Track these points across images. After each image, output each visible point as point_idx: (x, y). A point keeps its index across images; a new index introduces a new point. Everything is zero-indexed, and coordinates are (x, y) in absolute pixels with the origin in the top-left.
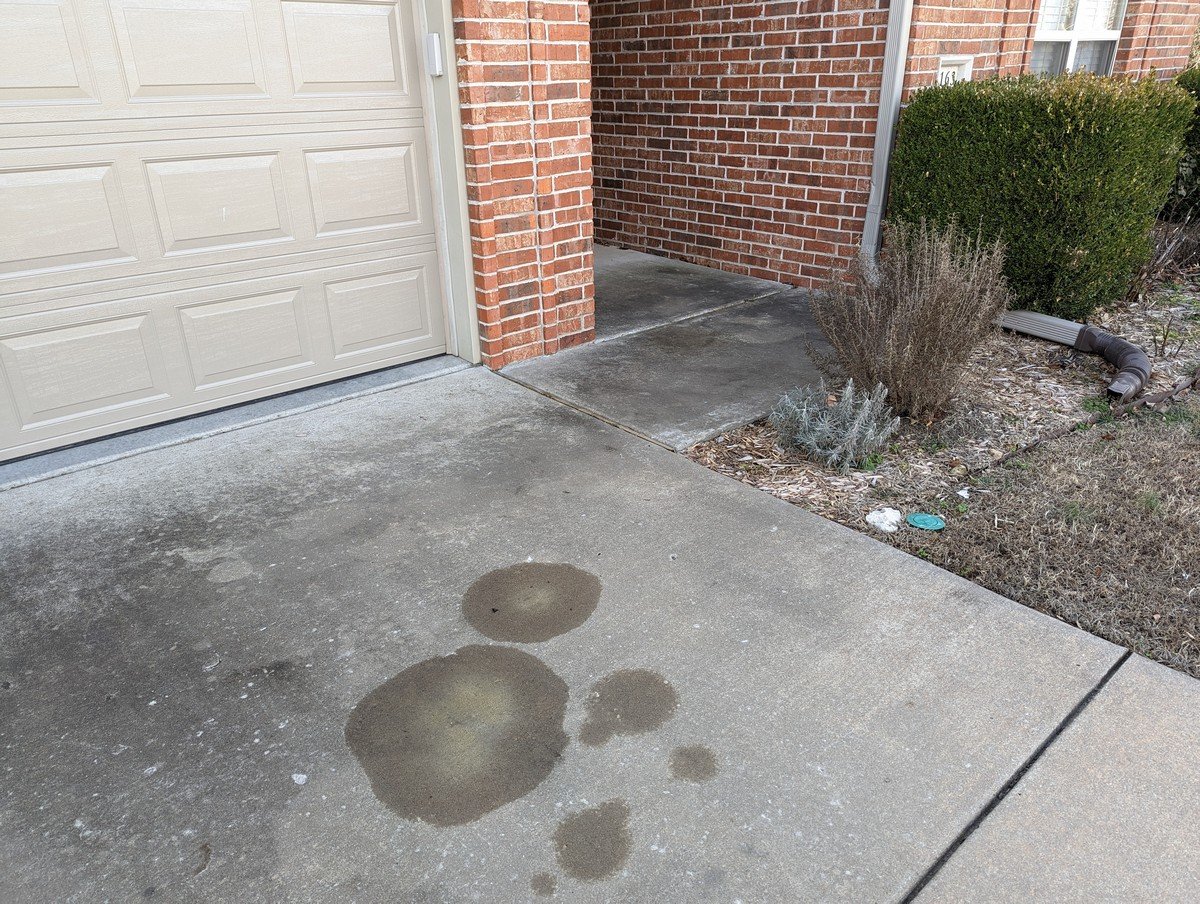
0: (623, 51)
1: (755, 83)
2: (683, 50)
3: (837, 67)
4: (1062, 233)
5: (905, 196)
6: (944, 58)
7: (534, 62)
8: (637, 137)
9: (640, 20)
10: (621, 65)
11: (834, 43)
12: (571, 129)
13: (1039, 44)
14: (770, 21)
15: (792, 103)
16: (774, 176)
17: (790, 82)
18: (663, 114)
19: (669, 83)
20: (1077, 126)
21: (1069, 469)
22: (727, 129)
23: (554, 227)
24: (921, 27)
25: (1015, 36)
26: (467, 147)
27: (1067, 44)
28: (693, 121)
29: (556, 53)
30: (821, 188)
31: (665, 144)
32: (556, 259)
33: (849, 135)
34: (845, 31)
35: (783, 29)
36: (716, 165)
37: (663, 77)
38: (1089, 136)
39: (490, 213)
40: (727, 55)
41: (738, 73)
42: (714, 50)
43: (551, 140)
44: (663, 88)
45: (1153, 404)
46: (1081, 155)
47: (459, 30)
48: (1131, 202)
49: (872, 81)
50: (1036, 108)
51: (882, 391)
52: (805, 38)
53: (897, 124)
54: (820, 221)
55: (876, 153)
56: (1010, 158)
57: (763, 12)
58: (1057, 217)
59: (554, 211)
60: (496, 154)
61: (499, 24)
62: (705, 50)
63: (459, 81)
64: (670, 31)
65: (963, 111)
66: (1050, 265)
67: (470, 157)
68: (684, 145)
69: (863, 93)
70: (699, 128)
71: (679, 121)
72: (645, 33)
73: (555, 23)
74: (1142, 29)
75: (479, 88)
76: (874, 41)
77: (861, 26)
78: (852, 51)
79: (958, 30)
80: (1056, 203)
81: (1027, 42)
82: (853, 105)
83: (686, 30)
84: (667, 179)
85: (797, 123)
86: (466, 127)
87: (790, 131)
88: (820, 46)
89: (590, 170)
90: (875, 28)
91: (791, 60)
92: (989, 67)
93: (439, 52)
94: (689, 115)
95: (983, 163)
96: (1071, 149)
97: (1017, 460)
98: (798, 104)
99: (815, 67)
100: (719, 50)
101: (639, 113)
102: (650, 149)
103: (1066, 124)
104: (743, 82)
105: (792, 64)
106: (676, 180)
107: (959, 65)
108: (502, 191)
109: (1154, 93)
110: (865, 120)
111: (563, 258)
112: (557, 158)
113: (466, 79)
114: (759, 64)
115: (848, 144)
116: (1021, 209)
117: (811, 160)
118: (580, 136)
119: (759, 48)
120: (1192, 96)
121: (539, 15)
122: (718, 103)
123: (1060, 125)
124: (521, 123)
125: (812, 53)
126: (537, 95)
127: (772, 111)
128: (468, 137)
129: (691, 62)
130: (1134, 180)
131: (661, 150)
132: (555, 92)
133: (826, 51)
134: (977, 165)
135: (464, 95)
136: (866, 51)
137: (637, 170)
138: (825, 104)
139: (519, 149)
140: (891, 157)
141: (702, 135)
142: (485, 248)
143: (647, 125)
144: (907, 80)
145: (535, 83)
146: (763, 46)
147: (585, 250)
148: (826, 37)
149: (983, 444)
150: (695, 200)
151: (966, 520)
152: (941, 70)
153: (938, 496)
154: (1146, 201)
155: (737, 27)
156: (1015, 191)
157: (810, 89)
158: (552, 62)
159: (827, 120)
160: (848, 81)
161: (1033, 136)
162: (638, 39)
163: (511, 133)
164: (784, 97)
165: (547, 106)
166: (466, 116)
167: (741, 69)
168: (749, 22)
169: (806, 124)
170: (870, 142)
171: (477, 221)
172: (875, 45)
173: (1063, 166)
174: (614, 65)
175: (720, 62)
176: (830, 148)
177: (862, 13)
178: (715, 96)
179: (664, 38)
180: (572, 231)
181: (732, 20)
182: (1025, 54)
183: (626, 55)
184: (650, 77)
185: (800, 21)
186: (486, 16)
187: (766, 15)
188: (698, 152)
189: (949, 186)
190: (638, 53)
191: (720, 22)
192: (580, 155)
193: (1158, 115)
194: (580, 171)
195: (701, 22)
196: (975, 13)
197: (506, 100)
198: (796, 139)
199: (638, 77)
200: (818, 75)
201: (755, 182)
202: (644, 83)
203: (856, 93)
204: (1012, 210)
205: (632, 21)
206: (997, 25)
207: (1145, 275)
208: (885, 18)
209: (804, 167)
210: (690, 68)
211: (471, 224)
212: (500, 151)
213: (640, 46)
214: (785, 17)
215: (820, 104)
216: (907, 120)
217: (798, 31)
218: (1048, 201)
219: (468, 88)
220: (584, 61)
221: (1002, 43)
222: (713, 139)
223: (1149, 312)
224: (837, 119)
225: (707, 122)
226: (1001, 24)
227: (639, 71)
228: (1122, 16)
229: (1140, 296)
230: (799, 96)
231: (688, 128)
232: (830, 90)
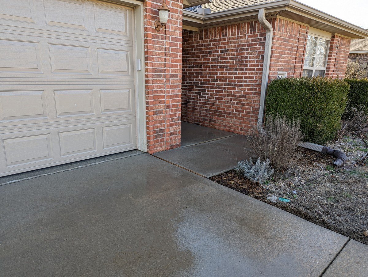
0: (188, 68)
1: (226, 77)
2: (205, 68)
3: (249, 74)
4: (316, 120)
5: (270, 109)
6: (279, 72)
7: (166, 68)
8: (192, 91)
9: (193, 60)
10: (187, 72)
11: (248, 67)
12: (176, 87)
13: (304, 70)
14: (230, 61)
15: (237, 83)
16: (231, 103)
17: (236, 77)
18: (199, 85)
19: (201, 77)
20: (318, 90)
21: (325, 186)
22: (218, 89)
23: (170, 114)
24: (273, 64)
25: (298, 68)
26: (146, 90)
27: (312, 70)
28: (208, 87)
29: (173, 66)
30: (245, 106)
31: (200, 93)
32: (170, 123)
33: (253, 92)
34: (251, 64)
35: (234, 63)
36: (215, 99)
37: (199, 75)
38: (322, 93)
39: (152, 109)
40: (218, 70)
41: (221, 75)
42: (214, 68)
43: (170, 89)
44: (200, 78)
45: (346, 169)
46: (320, 98)
47: (146, 59)
48: (334, 112)
49: (259, 78)
50: (306, 85)
51: (268, 162)
52: (240, 66)
53: (267, 89)
54: (245, 116)
55: (261, 97)
56: (299, 99)
57: (228, 59)
58: (314, 115)
59: (170, 109)
60: (155, 92)
61: (157, 58)
62: (212, 68)
63: (145, 72)
64: (202, 63)
65: (286, 86)
66: (313, 129)
67: (147, 93)
68: (205, 94)
69: (257, 81)
70: (210, 89)
71: (204, 87)
72: (194, 63)
73: (173, 58)
74: (332, 67)
75: (151, 74)
76: (260, 67)
77: (256, 63)
78: (253, 70)
79: (283, 65)
80: (313, 111)
81: (301, 69)
82: (254, 84)
83: (206, 63)
84: (200, 103)
85: (238, 89)
86: (146, 85)
87: (236, 91)
88: (244, 68)
89: (181, 98)
90: (260, 64)
91: (236, 72)
92: (291, 75)
93: (140, 64)
94: (207, 85)
95: (292, 100)
96: (317, 96)
97: (309, 183)
98: (238, 83)
99: (243, 74)
100: (216, 68)
101: (192, 85)
102: (195, 95)
103: (315, 90)
104: (223, 77)
105: (237, 73)
106: (203, 103)
107: (283, 74)
108: (155, 103)
109: (339, 83)
110: (257, 88)
111: (172, 122)
112: (172, 94)
113: (148, 72)
114: (227, 73)
115: (253, 94)
116: (303, 113)
117: (242, 99)
118: (178, 89)
119: (227, 68)
120: (348, 84)
121: (168, 56)
122: (215, 82)
123: (313, 90)
124: (162, 84)
125: (242, 70)
126: (167, 77)
127: (231, 85)
128: (147, 87)
129: (208, 71)
130: (335, 106)
131: (199, 95)
132: (172, 76)
133: (246, 70)
134: (290, 100)
135: (147, 76)
136: (257, 70)
137: (192, 101)
138: (246, 84)
139: (161, 91)
140: (265, 98)
141: (210, 91)
142: (150, 118)
143: (195, 88)
144: (269, 77)
145: (167, 74)
146: (228, 68)
147: (178, 120)
148: (246, 66)
149: (299, 178)
150: (208, 109)
151: (296, 200)
152: (278, 75)
153: (287, 193)
154: (339, 112)
155: (221, 63)
156: (302, 108)
157: (242, 79)
158: (171, 68)
159: (247, 88)
160: (253, 78)
161: (306, 93)
162: (193, 65)
163: (159, 87)
164: (234, 81)
165: (169, 80)
166: (147, 82)
167: (222, 74)
168: (224, 61)
169: (241, 89)
170: (259, 94)
171: (148, 111)
172: (260, 68)
173: (315, 101)
174: (186, 72)
175: (216, 71)
176: (248, 95)
177: (256, 60)
178: (215, 81)
179: (200, 65)
180: (175, 115)
181: (219, 61)
182: (301, 72)
183: (189, 69)
184: (196, 75)
185: (239, 62)
186: (154, 55)
187: (229, 60)
188: (209, 96)
189: (282, 106)
190: (193, 69)
191: (216, 61)
192: (178, 94)
193: (340, 89)
194: (178, 98)
195: (211, 61)
196: (287, 61)
197: (158, 78)
198: (238, 92)
199: (192, 75)
200: (244, 76)
201: (226, 104)
202: (194, 77)
203: (255, 81)
204: (301, 113)
205: (191, 60)
206: (293, 64)
207: (339, 134)
208: (263, 61)
209: (240, 100)
210: (207, 73)
211: (146, 112)
212: (156, 91)
213: (193, 67)
214: (234, 60)
215: (245, 83)
216: (270, 88)
217: (238, 64)
218: (311, 111)
219: (148, 74)
220: (180, 69)
221: (295, 69)
222: (214, 92)
223: (341, 144)
224: (249, 88)
225: (212, 88)
226: (294, 64)
227: (193, 74)
228: (326, 64)
229: (338, 139)
230: (238, 81)
231: (207, 89)
232: (247, 80)
